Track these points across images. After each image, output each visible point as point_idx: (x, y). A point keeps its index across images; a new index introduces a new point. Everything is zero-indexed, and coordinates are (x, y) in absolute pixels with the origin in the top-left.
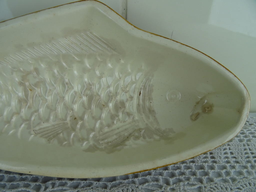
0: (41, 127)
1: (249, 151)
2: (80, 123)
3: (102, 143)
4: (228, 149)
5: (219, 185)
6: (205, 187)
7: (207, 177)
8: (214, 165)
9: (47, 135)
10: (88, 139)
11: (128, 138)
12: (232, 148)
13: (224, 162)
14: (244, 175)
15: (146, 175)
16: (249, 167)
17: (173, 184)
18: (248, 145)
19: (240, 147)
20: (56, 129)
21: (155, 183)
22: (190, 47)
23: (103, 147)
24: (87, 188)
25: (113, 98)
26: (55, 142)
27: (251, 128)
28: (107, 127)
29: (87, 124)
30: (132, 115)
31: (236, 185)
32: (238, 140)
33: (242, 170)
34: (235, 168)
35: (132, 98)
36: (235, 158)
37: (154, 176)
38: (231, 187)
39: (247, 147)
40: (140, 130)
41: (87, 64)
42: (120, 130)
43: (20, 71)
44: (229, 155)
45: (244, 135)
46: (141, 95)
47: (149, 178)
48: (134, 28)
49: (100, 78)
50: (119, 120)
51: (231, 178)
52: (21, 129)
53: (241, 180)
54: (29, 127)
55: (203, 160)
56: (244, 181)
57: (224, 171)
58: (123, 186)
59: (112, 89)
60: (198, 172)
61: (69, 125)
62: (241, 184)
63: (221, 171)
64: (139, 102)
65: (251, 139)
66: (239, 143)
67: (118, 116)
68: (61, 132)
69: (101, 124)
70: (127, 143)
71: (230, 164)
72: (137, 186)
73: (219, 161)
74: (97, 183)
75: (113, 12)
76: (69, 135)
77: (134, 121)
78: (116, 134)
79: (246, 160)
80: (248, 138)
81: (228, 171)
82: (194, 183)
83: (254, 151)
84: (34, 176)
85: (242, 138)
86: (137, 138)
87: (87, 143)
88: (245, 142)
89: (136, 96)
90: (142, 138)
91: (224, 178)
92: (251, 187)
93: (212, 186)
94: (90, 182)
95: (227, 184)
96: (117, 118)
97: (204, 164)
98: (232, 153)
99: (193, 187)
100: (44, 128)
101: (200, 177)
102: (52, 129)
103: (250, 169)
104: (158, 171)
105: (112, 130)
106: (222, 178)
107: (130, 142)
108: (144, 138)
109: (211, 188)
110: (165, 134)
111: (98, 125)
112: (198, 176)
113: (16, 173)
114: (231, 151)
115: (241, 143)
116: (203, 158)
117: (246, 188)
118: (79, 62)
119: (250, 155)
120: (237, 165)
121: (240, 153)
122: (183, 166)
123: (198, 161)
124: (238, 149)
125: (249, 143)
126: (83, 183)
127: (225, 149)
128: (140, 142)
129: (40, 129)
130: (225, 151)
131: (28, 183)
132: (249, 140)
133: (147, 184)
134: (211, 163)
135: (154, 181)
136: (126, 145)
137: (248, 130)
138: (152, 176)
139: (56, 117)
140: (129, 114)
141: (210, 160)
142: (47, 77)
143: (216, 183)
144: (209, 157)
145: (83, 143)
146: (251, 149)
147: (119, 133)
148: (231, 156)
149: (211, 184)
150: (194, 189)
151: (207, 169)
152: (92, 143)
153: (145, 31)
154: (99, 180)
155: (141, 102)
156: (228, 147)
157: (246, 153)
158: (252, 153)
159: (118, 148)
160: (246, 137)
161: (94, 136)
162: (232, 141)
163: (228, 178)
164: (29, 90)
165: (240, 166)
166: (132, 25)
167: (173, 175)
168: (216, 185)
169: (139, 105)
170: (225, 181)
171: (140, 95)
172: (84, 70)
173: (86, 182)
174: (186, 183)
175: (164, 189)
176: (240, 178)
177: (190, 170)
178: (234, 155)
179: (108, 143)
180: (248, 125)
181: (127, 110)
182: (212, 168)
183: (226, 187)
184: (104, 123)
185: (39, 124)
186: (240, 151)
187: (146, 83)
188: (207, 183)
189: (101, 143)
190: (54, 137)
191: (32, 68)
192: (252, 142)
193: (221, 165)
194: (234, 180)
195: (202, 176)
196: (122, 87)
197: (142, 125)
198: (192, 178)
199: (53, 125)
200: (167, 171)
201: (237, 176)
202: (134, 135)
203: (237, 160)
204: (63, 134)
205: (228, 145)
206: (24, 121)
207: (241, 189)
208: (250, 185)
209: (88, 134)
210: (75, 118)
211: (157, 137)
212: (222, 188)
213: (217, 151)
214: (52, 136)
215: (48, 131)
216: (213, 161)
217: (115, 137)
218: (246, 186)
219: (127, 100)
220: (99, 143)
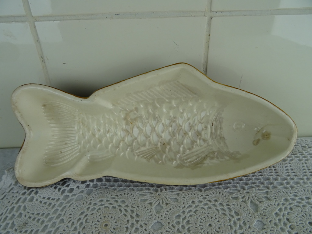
0: (140, 150)
1: (306, 168)
2: (168, 147)
3: (187, 162)
4: (289, 166)
5: (282, 190)
6: (271, 191)
7: (272, 185)
8: (277, 178)
9: (145, 157)
10: (175, 159)
11: (205, 158)
12: (292, 165)
13: (286, 175)
14: (300, 184)
15: (228, 184)
16: (305, 179)
17: (248, 189)
18: (306, 164)
19: (299, 165)
20: (150, 152)
21: (235, 188)
22: (253, 94)
23: (188, 165)
24: (189, 191)
25: (192, 128)
26: (152, 161)
27: (310, 150)
28: (188, 151)
29: (173, 148)
30: (207, 141)
31: (294, 190)
32: (298, 159)
33: (299, 181)
34: (294, 180)
35: (206, 127)
36: (294, 173)
37: (234, 184)
38: (290, 191)
39: (305, 165)
40: (213, 152)
41: (174, 103)
42: (198, 152)
43: (126, 110)
44: (290, 171)
45: (303, 156)
46: (214, 125)
47: (230, 185)
48: (213, 82)
49: (182, 113)
50: (197, 145)
51: (290, 186)
52: (127, 152)
53: (298, 188)
54: (132, 151)
55: (269, 174)
56: (300, 188)
57: (286, 181)
58: (213, 190)
59: (191, 121)
60: (265, 182)
61: (160, 149)
62: (298, 190)
63: (283, 181)
64: (212, 131)
65: (309, 159)
66: (298, 162)
67: (196, 142)
68: (155, 154)
69: (184, 148)
70: (205, 162)
71: (290, 177)
72: (222, 190)
73: (282, 175)
74: (194, 188)
75: (197, 71)
76: (162, 156)
77: (208, 145)
78: (195, 155)
79: (303, 174)
80: (306, 158)
81: (288, 181)
82: (263, 189)
83: (310, 168)
84: (150, 184)
85: (301, 158)
86: (212, 158)
87: (176, 162)
88: (303, 161)
89: (209, 126)
90: (216, 159)
91: (285, 186)
92: (305, 192)
93: (276, 191)
94: (189, 188)
95: (287, 189)
96: (196, 143)
97: (270, 177)
98: (292, 170)
99: (262, 191)
100: (142, 151)
101: (267, 185)
102: (148, 152)
103: (306, 180)
104: (236, 181)
105: (192, 153)
106: (283, 186)
107: (208, 162)
108: (217, 158)
109: (276, 192)
110: (233, 156)
111: (181, 148)
112: (266, 185)
113: (138, 182)
114: (291, 168)
115: (300, 162)
116: (269, 173)
117: (302, 192)
118: (168, 102)
119: (307, 171)
120: (296, 178)
121: (299, 170)
122: (253, 178)
123: (265, 175)
124: (297, 166)
125: (307, 162)
126: (184, 188)
127: (286, 167)
128: (215, 161)
129: (140, 152)
130: (286, 168)
131: (148, 188)
132: (307, 160)
133: (229, 189)
134: (275, 176)
135: (234, 187)
136: (204, 164)
137: (307, 151)
138: (232, 184)
139: (150, 143)
140: (204, 140)
141: (274, 174)
142: (143, 113)
143: (279, 189)
144: (274, 172)
145: (173, 162)
146: (308, 166)
147: (198, 154)
148: (291, 171)
149: (275, 190)
150: (263, 193)
151: (272, 180)
152: (179, 162)
153: (220, 84)
154: (195, 186)
155: (214, 131)
156: (289, 165)
157: (304, 170)
158: (309, 170)
159: (199, 165)
160: (305, 157)
161: (180, 157)
162: (292, 161)
163: (288, 186)
164: (130, 123)
165: (298, 178)
166: (211, 80)
167: (246, 184)
168: (279, 190)
169: (212, 133)
170: (286, 188)
171: (212, 125)
172: (171, 108)
173: (187, 188)
174: (257, 189)
175: (242, 192)
176: (297, 186)
177: (259, 181)
178: (294, 171)
179: (190, 162)
180: (308, 148)
181: (203, 137)
182: (276, 179)
183: (286, 191)
184: (186, 147)
185: (139, 148)
186: (299, 168)
187: (217, 116)
188: (272, 189)
189: (185, 162)
190: (151, 158)
191: (134, 108)
192: (310, 161)
193: (283, 177)
194: (292, 187)
195: (269, 185)
196: (199, 120)
197: (215, 149)
198: (261, 186)
199: (148, 149)
200: (242, 181)
201: (295, 185)
202: (209, 156)
203: (296, 174)
204: (157, 155)
205: (289, 163)
206: (129, 146)
207: (298, 193)
208: (305, 191)
209: (175, 156)
210: (164, 144)
211: (228, 158)
212: (283, 192)
213: (280, 168)
214: (149, 157)
215: (145, 153)
216: (277, 175)
217: (195, 158)
218: (302, 191)
219: (203, 129)
220: (184, 162)
